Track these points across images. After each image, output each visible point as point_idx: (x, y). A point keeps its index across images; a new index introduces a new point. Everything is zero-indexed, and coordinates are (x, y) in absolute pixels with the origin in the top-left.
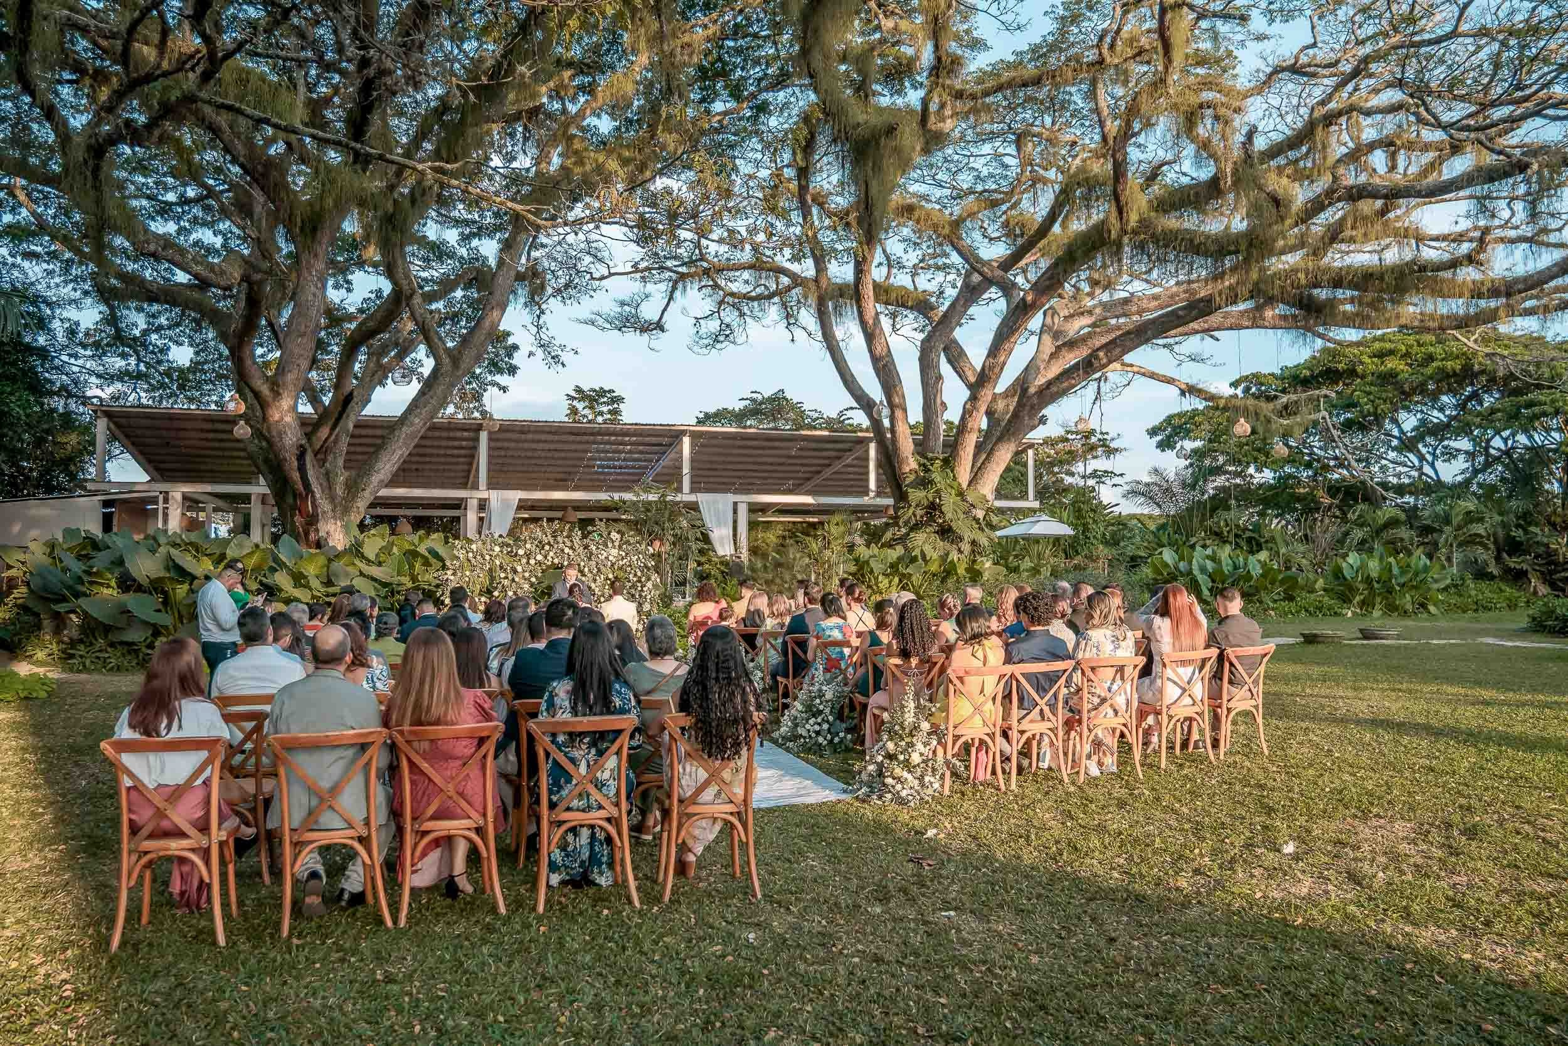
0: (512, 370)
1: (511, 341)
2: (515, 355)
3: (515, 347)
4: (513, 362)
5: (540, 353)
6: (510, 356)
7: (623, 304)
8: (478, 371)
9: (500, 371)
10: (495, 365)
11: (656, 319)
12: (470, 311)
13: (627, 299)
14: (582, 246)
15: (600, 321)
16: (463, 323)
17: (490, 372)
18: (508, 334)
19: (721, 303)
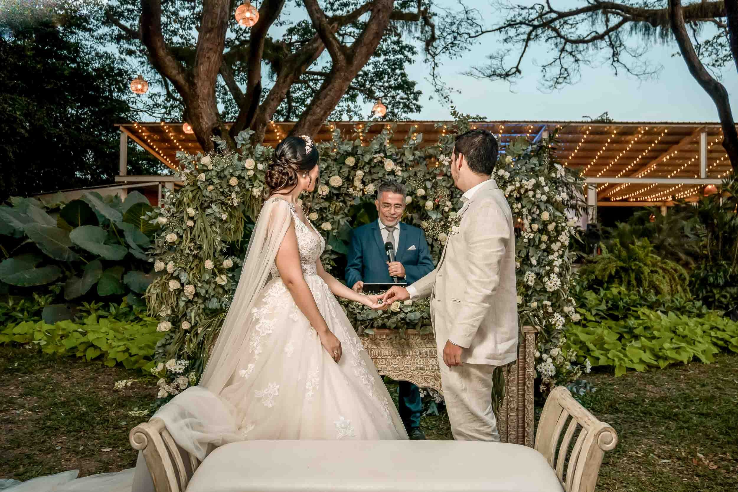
0: (419, 109)
1: (416, 89)
2: (419, 98)
3: (419, 93)
4: (418, 103)
5: (436, 96)
6: (416, 99)
7: (491, 57)
8: (396, 111)
9: (411, 111)
10: (406, 106)
11: (515, 65)
12: (389, 70)
13: (495, 54)
14: (463, 16)
15: (476, 72)
16: (386, 79)
17: (405, 112)
18: (413, 84)
19: (563, 50)
